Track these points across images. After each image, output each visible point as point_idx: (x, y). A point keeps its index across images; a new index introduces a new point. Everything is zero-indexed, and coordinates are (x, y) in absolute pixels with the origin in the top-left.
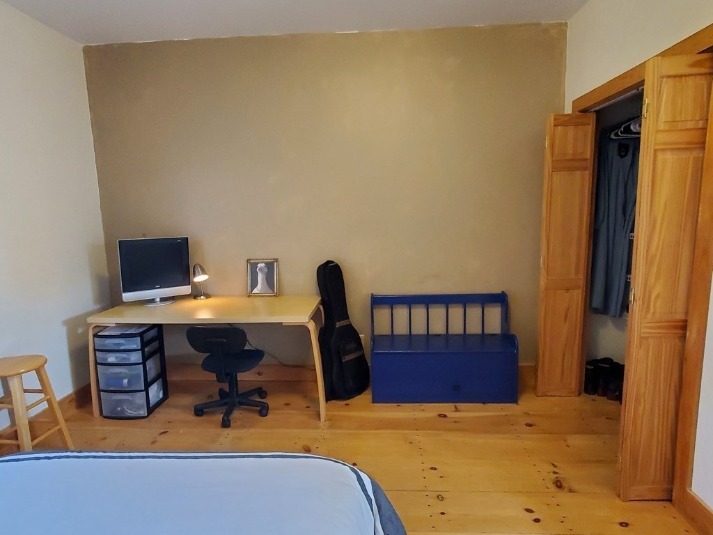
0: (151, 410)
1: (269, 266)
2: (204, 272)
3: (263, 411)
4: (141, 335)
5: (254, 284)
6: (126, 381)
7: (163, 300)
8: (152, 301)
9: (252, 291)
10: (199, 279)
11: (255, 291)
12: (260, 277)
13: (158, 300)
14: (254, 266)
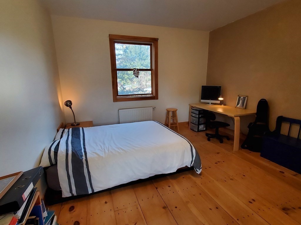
0: (199, 131)
1: (244, 98)
2: (222, 97)
3: (222, 142)
4: (199, 111)
5: (238, 104)
6: (195, 121)
7: (212, 104)
8: (209, 103)
9: (237, 106)
10: (221, 99)
11: (238, 106)
12: (241, 101)
13: (210, 103)
14: (240, 97)
